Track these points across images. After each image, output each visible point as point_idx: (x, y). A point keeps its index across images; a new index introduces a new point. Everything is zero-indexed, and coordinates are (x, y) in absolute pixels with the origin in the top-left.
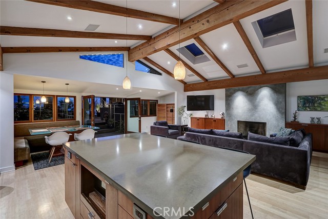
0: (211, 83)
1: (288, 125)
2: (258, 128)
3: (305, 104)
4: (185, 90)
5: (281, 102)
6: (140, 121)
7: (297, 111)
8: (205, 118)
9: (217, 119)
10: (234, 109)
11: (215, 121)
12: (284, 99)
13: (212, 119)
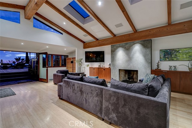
0: (101, 41)
1: (153, 72)
2: (133, 75)
3: (165, 55)
4: (84, 48)
5: (148, 55)
6: (47, 70)
7: (160, 61)
8: (98, 68)
9: (106, 68)
10: (117, 61)
11: (104, 69)
12: (150, 52)
13: (103, 68)
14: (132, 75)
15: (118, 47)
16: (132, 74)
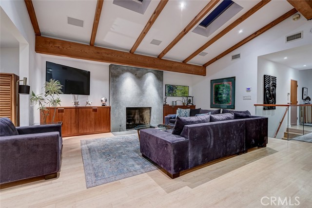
11: (96, 110)
13: (90, 107)
14: (132, 116)
15: (124, 71)
16: (133, 113)
